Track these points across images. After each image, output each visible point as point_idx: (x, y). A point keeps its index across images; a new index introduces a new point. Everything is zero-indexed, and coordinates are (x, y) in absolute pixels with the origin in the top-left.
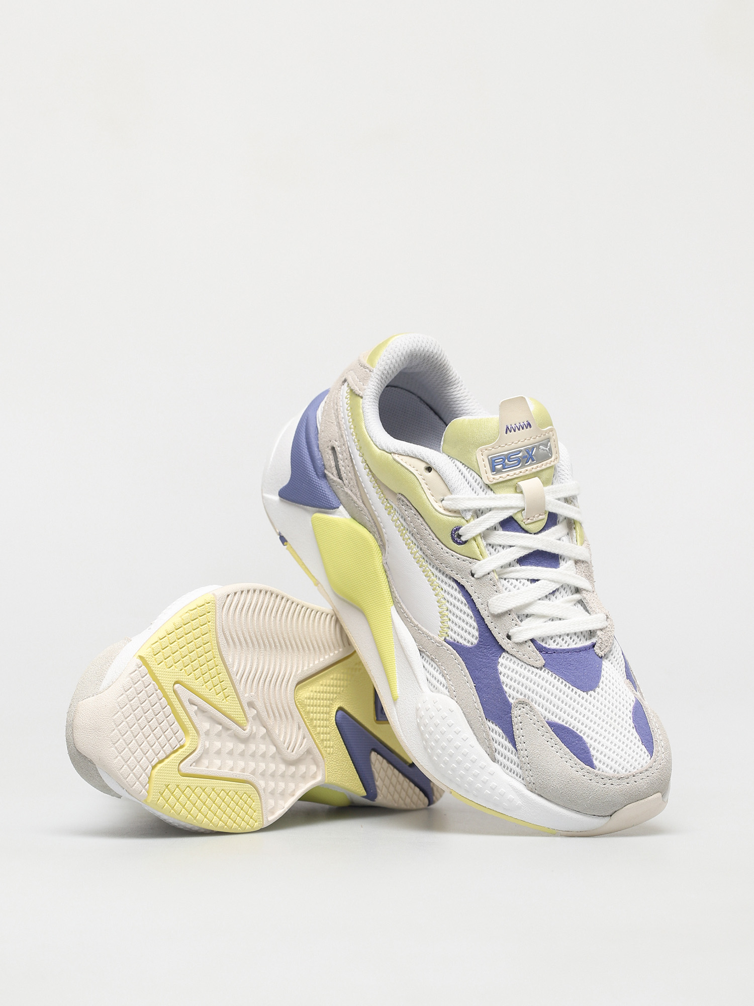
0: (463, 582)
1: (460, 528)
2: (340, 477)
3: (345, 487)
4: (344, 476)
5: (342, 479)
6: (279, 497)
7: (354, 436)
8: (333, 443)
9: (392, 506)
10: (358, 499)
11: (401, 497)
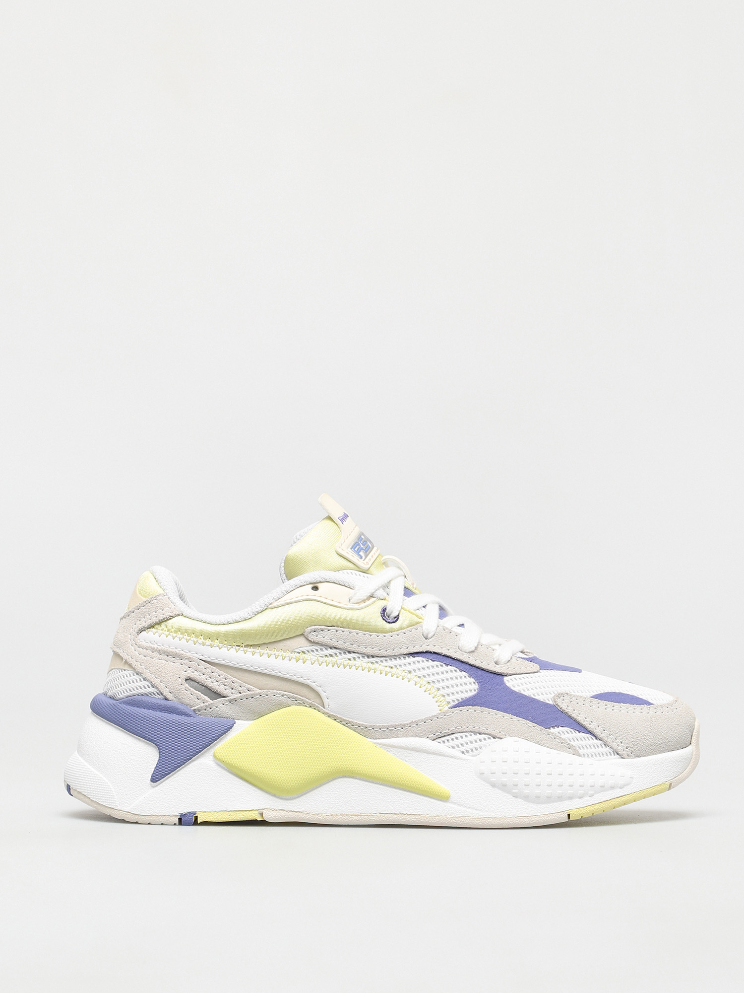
0: (424, 649)
1: (386, 609)
2: (217, 695)
3: (228, 698)
4: (221, 689)
5: (219, 695)
6: (154, 787)
7: (208, 642)
8: (184, 675)
9: (304, 652)
10: (253, 691)
11: (310, 629)
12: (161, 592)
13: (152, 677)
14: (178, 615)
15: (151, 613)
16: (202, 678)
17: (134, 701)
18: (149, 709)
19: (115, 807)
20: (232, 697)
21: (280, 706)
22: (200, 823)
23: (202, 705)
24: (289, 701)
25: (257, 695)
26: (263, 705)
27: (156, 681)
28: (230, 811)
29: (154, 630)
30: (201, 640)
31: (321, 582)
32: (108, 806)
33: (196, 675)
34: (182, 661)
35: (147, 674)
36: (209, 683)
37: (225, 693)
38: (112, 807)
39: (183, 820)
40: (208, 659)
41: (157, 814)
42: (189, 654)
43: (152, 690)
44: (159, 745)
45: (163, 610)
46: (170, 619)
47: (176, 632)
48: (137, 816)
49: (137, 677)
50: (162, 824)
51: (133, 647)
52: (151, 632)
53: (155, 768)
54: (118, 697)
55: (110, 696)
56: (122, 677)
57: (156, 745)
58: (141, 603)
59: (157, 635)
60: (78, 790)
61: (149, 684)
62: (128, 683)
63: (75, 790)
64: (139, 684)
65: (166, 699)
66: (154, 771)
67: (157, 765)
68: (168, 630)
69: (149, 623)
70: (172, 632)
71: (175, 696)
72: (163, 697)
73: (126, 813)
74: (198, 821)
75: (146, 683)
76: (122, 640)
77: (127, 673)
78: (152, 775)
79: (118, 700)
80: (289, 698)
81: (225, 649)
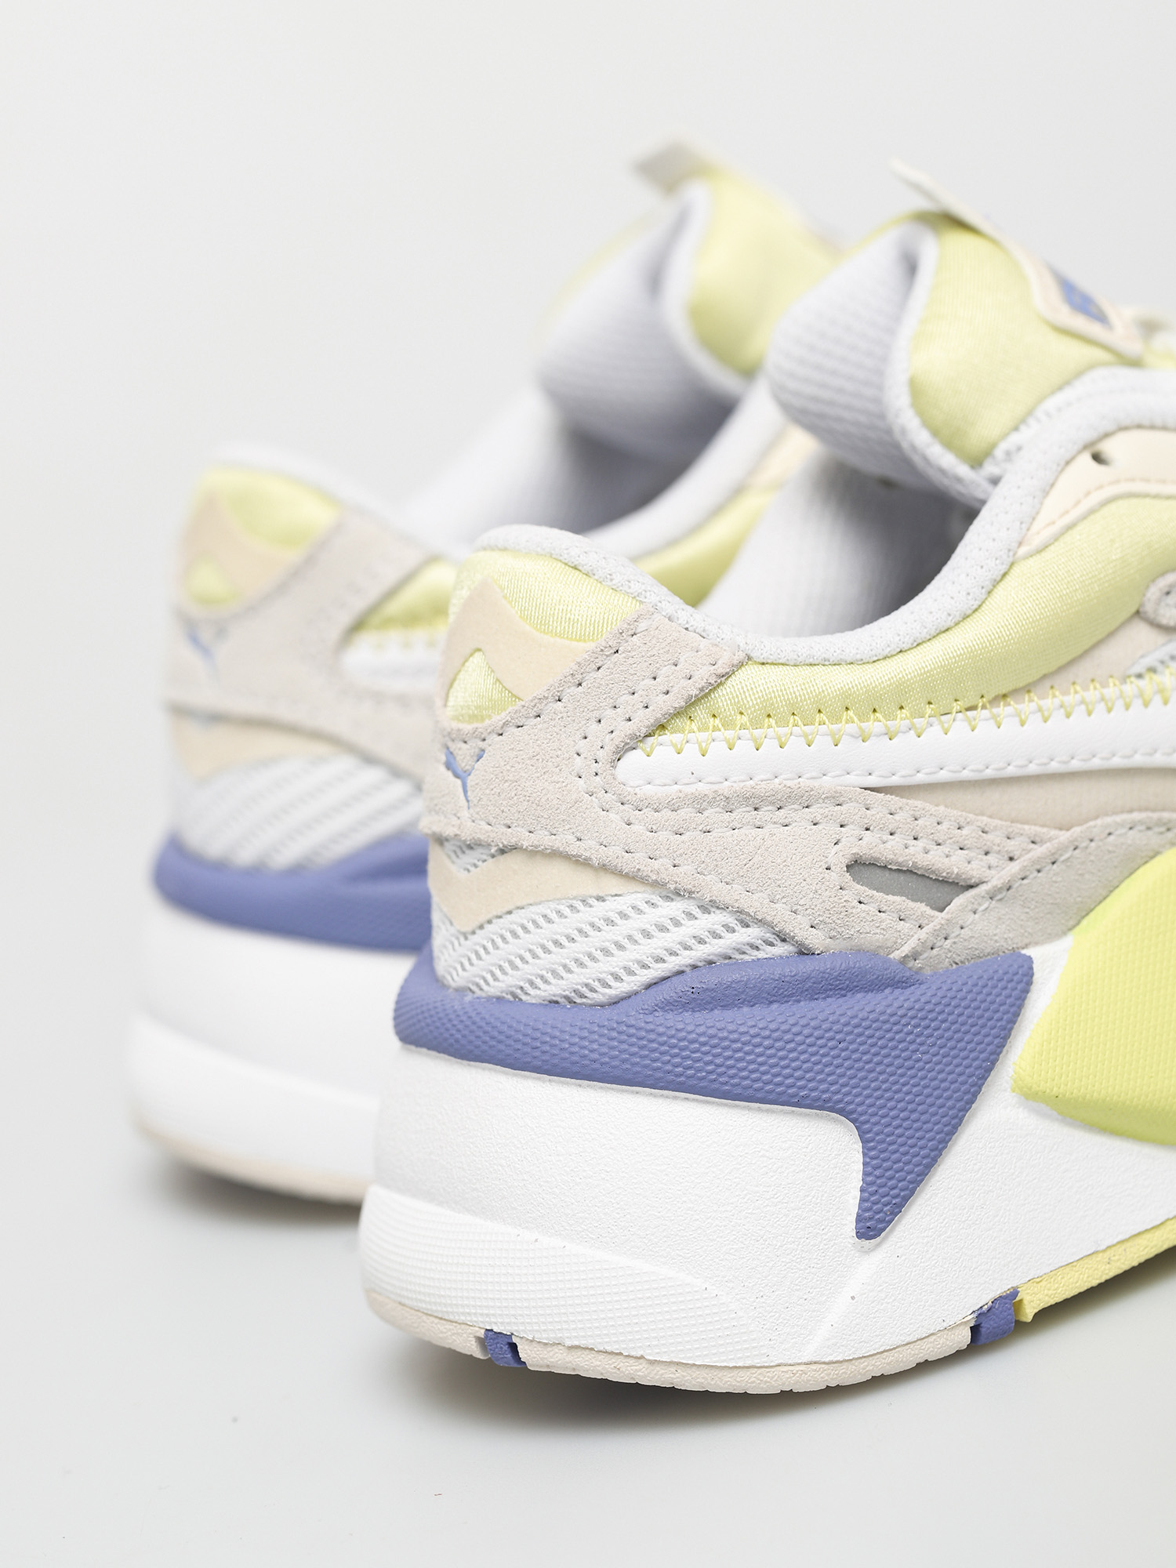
2: (948, 888)
3: (983, 887)
4: (951, 863)
5: (960, 886)
6: (871, 1250)
7: (875, 725)
8: (839, 857)
9: (1152, 670)
10: (1050, 839)
11: (1154, 592)
12: (630, 608)
13: (733, 894)
14: (741, 665)
15: (638, 683)
16: (892, 849)
17: (705, 991)
18: (771, 1002)
19: (757, 1362)
20: (996, 879)
21: (1134, 861)
22: (1036, 1315)
23: (922, 934)
24: (1153, 839)
25: (1065, 849)
26: (1087, 876)
27: (755, 904)
28: (1109, 1247)
29: (667, 737)
31: (1107, 435)
33: (873, 845)
34: (816, 811)
35: (713, 888)
36: (917, 855)
37: (975, 869)
40: (895, 780)
42: (828, 783)
43: (744, 935)
44: (853, 1112)
46: (721, 684)
47: (756, 724)
48: (845, 1365)
49: (676, 907)
51: (612, 815)
52: (663, 746)
53: (862, 1190)
54: (603, 995)
55: (555, 999)
56: (601, 924)
57: (841, 1112)
58: (579, 664)
59: (692, 750)
60: (568, 1343)
61: (731, 920)
62: (638, 937)
63: (546, 1344)
64: (689, 929)
65: (804, 952)
66: (862, 1200)
67: (870, 1179)
68: (728, 724)
69: (643, 720)
70: (743, 727)
71: (833, 933)
72: (792, 949)
73: (802, 1368)
74: (1028, 1313)
75: (717, 919)
76: (555, 802)
77: (622, 904)
78: (858, 1215)
79: (615, 1002)
80: (1149, 828)
81: (936, 729)
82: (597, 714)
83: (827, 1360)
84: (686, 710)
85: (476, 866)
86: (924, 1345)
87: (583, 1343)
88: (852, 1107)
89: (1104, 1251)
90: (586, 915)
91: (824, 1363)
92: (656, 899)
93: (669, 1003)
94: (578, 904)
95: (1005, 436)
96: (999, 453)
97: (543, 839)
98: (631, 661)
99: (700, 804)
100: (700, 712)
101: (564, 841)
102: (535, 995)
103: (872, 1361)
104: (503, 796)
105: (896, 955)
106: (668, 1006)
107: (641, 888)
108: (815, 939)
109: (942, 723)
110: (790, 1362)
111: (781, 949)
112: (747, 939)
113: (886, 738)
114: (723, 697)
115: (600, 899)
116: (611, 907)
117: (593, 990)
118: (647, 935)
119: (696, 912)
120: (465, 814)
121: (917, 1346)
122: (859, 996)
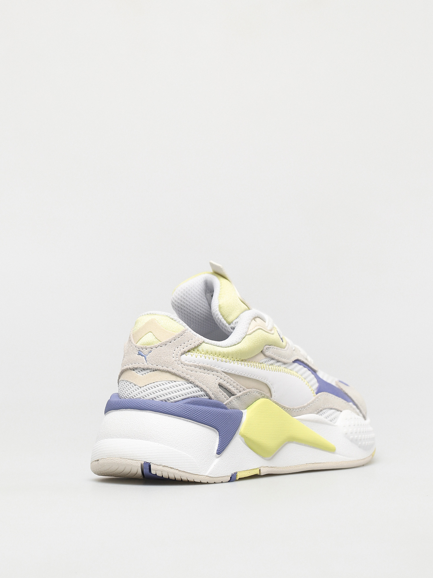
2: (231, 394)
3: (236, 396)
4: (233, 390)
5: (233, 394)
6: (218, 457)
7: (224, 359)
8: (217, 383)
9: (263, 363)
10: (246, 390)
11: (265, 348)
12: (184, 328)
13: (200, 384)
14: (203, 343)
15: (185, 342)
17: (195, 402)
18: (206, 406)
19: (198, 474)
20: (239, 394)
22: (239, 478)
23: (227, 401)
24: (259, 395)
25: (248, 392)
26: (250, 399)
27: (204, 387)
29: (190, 353)
30: (220, 358)
32: (194, 473)
33: (224, 383)
34: (214, 373)
35: (197, 383)
36: (227, 386)
37: (235, 392)
38: (197, 474)
39: (233, 479)
40: (226, 371)
41: (222, 476)
42: (215, 368)
45: (192, 340)
47: (205, 354)
49: (190, 385)
50: (222, 482)
51: (180, 365)
52: (189, 355)
53: (218, 445)
54: (173, 400)
55: (162, 400)
56: (175, 386)
57: (217, 429)
58: (176, 336)
59: (194, 356)
60: (163, 465)
61: (199, 389)
62: (182, 390)
63: (158, 465)
64: (192, 390)
65: (210, 398)
66: (218, 447)
67: (220, 443)
68: (201, 353)
69: (186, 349)
70: (203, 354)
71: (215, 396)
72: (208, 398)
73: (205, 477)
74: (238, 478)
75: (197, 389)
76: (169, 361)
77: (180, 383)
78: (217, 450)
79: (176, 402)
80: (259, 393)
81: (233, 363)
82: (177, 346)
83: (210, 476)
84: (193, 349)
85: (145, 374)
86: (224, 478)
87: (166, 465)
88: (219, 428)
89: (249, 470)
90: (172, 384)
91: (209, 477)
92: (186, 383)
93: (189, 402)
94: (170, 382)
95: (235, 320)
96: (234, 322)
97: (165, 368)
98: (185, 337)
99: (196, 366)
100: (196, 350)
101: (170, 369)
102: (158, 400)
103: (216, 479)
104: (157, 359)
105: (225, 403)
106: (189, 403)
107: (183, 380)
108: (212, 396)
109: (234, 362)
110: (204, 475)
111: (206, 397)
112: (201, 394)
113: (225, 362)
114: (200, 348)
115: (175, 381)
116: (177, 383)
117: (171, 399)
118: (184, 389)
119: (193, 387)
120: (145, 363)
121: (223, 478)
122: (220, 409)
